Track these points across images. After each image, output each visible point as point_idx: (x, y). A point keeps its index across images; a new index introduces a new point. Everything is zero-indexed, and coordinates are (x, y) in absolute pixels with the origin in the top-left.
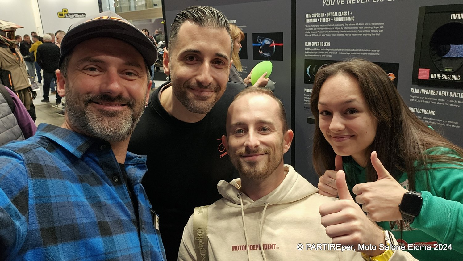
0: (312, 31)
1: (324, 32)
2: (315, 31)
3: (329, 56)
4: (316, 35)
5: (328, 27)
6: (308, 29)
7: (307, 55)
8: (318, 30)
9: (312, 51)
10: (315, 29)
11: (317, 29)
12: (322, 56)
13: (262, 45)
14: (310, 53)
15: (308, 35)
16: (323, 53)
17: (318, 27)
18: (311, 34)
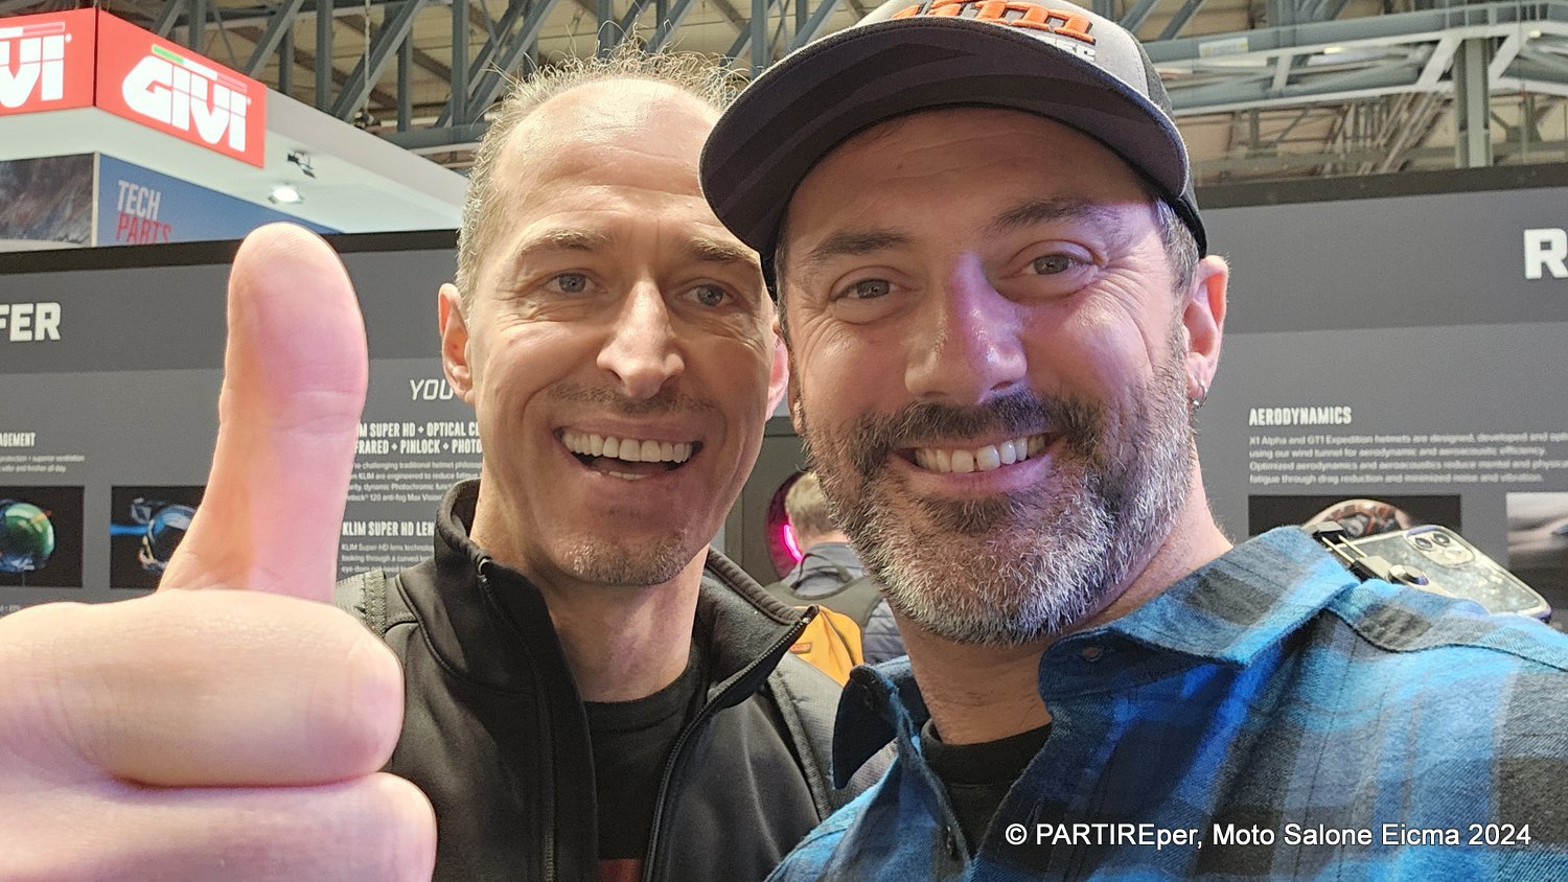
0: (370, 482)
1: (415, 487)
2: (381, 482)
4: (385, 498)
5: (432, 471)
8: (393, 481)
9: (371, 553)
10: (383, 476)
11: (389, 477)
13: (153, 530)
14: (362, 560)
17: (391, 471)
18: (364, 492)
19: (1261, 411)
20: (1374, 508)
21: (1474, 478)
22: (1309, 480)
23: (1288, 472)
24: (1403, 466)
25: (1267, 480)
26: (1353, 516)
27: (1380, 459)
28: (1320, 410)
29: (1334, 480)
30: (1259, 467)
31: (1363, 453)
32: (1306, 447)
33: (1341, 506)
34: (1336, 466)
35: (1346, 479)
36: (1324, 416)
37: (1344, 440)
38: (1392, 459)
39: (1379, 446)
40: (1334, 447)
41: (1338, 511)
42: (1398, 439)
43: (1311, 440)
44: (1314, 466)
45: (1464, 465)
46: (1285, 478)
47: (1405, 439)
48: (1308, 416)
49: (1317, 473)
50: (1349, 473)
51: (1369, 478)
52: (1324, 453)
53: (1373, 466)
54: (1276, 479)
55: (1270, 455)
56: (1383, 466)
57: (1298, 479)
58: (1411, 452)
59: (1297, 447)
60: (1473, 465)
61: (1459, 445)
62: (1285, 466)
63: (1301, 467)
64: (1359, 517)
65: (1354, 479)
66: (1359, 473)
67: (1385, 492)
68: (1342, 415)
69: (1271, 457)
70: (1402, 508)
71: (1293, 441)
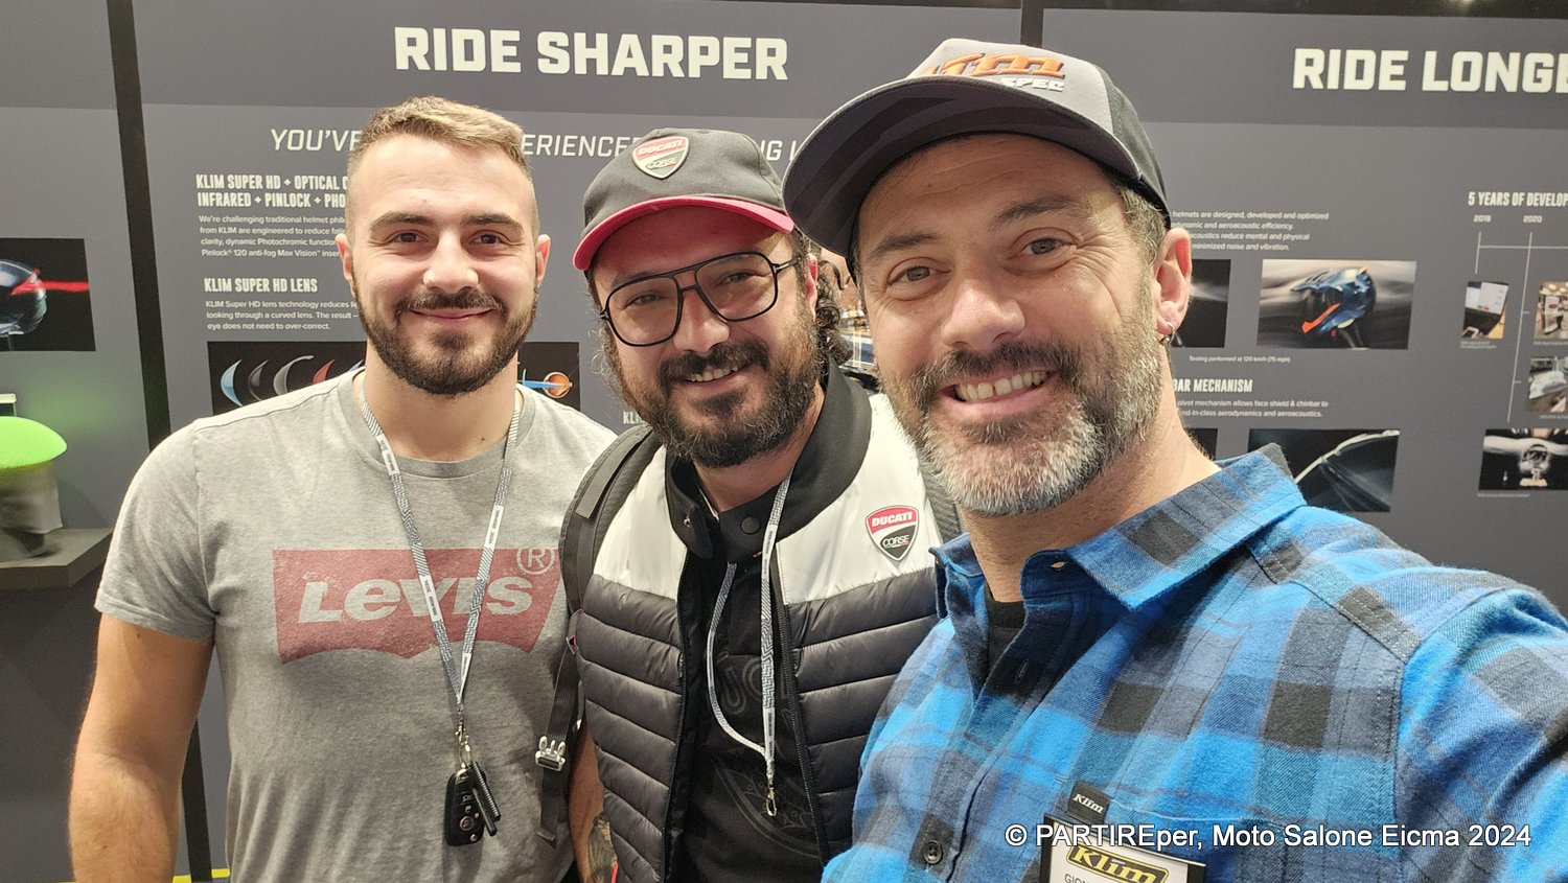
0: (233, 236)
1: (285, 242)
2: (245, 236)
3: (319, 326)
4: (251, 253)
5: (303, 226)
6: (213, 230)
7: (218, 326)
8: (260, 236)
9: (240, 310)
10: (248, 231)
11: (255, 231)
12: (288, 326)
14: (230, 316)
15: (214, 253)
16: (293, 315)
17: (256, 225)
18: (226, 247)
21: (1242, 247)
42: (1190, 215)
45: (1236, 236)
47: (1195, 215)
58: (1199, 225)
60: (1242, 236)
61: (1234, 220)
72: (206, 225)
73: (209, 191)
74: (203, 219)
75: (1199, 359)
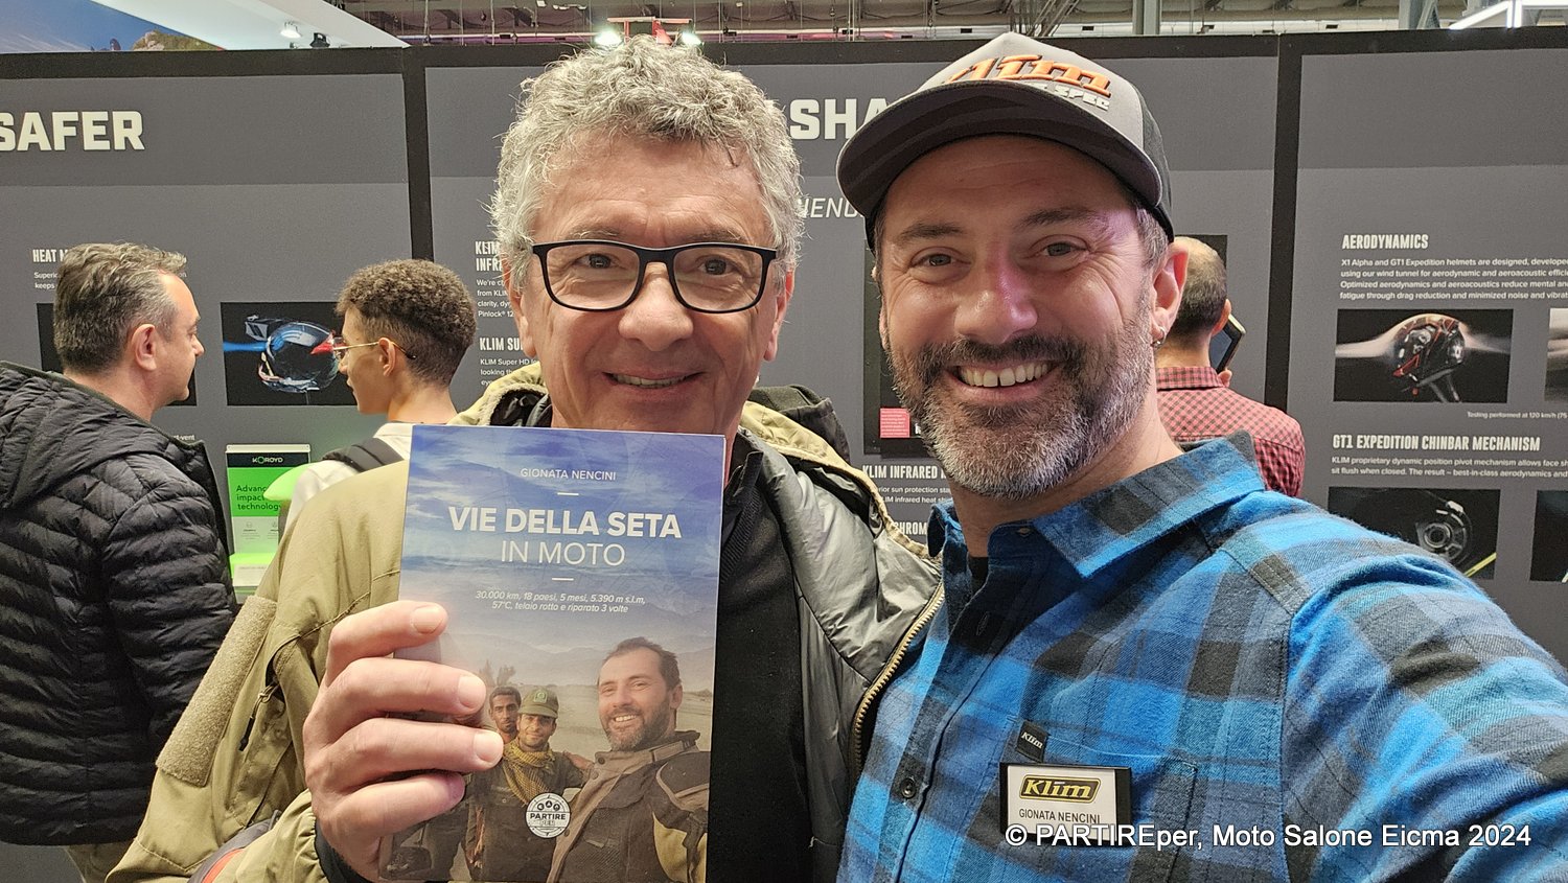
6: (489, 293)
15: (489, 314)
18: (500, 309)
19: (1353, 237)
20: (1441, 320)
21: (1526, 296)
22: (1389, 296)
23: (1372, 290)
24: (1468, 285)
25: (1354, 297)
26: (1423, 327)
27: (1452, 279)
28: (1402, 236)
29: (1410, 297)
30: (1348, 285)
31: (1435, 274)
32: (1388, 268)
33: (1414, 319)
34: (1412, 285)
35: (1420, 296)
36: (1406, 242)
37: (1421, 263)
38: (1460, 279)
39: (1450, 268)
40: (1412, 269)
41: (1411, 323)
42: (1466, 263)
43: (1393, 262)
44: (1394, 285)
45: (1519, 285)
46: (1369, 295)
47: (1472, 262)
48: (1391, 242)
49: (1396, 291)
50: (1422, 290)
51: (1439, 296)
52: (1403, 274)
53: (1443, 285)
54: (1362, 296)
55: (1358, 275)
56: (1451, 285)
57: (1380, 296)
58: (1476, 273)
59: (1381, 268)
60: (1525, 285)
61: (1516, 268)
62: (1370, 285)
63: (1382, 285)
64: (1428, 328)
65: (1427, 296)
66: (1431, 290)
67: (1450, 307)
68: (1420, 241)
69: (1359, 277)
70: (1462, 321)
71: (1377, 263)
72: (482, 288)
73: (486, 256)
74: (479, 283)
75: (1478, 415)
